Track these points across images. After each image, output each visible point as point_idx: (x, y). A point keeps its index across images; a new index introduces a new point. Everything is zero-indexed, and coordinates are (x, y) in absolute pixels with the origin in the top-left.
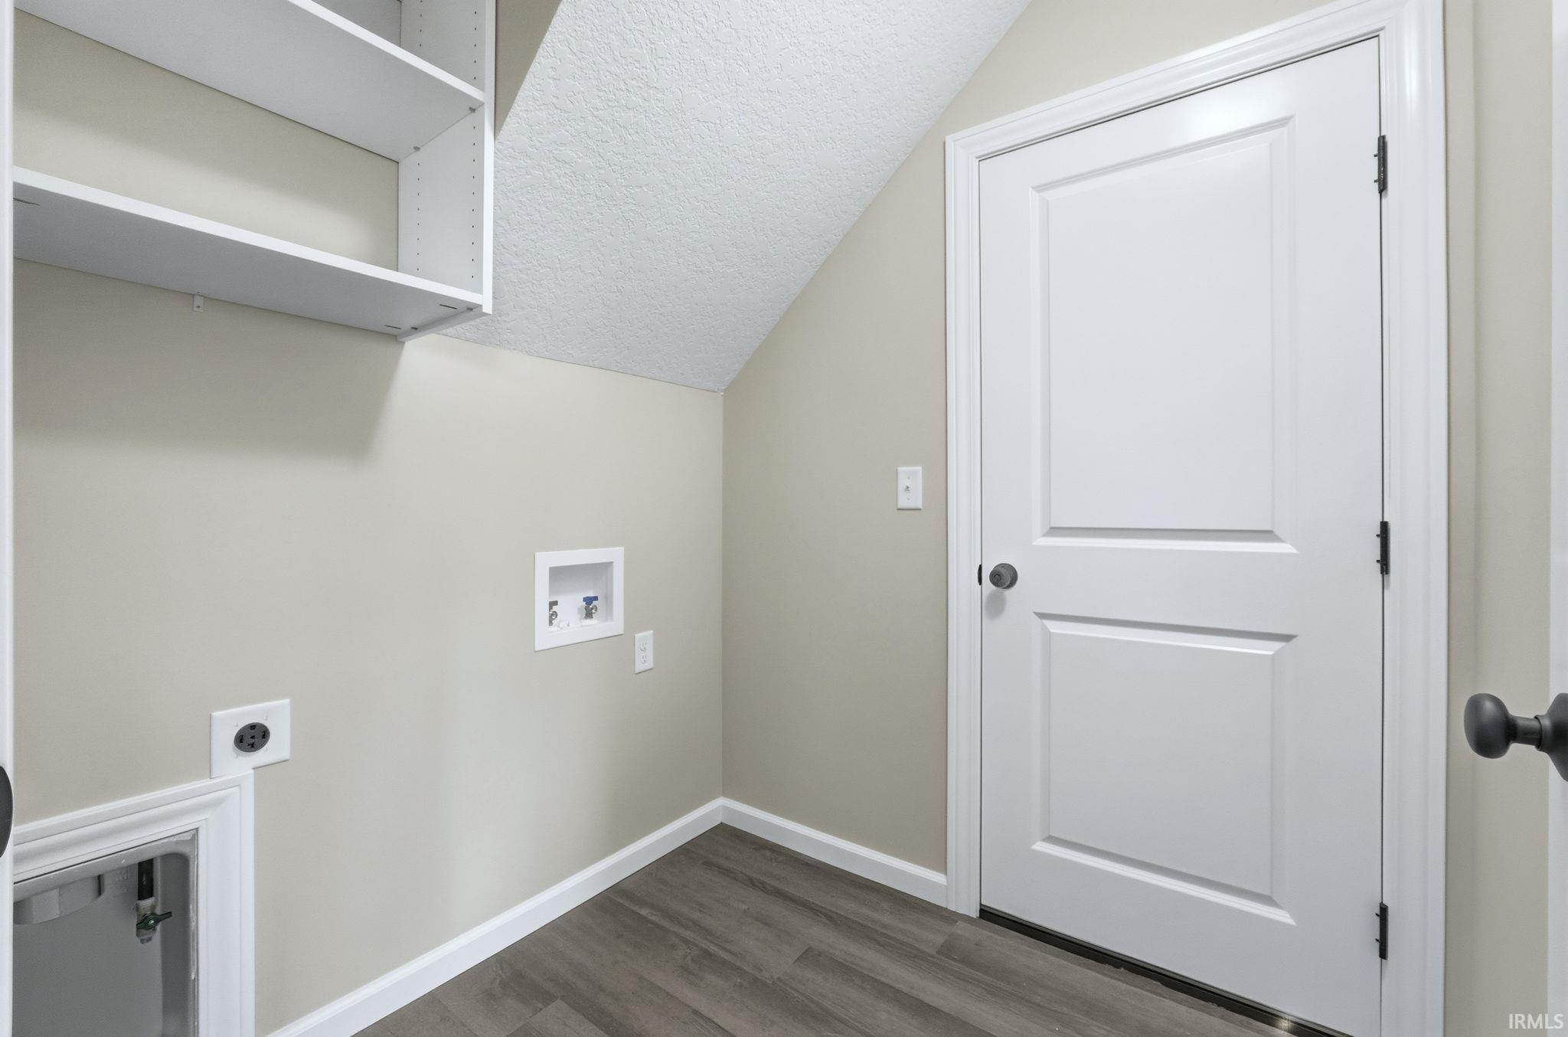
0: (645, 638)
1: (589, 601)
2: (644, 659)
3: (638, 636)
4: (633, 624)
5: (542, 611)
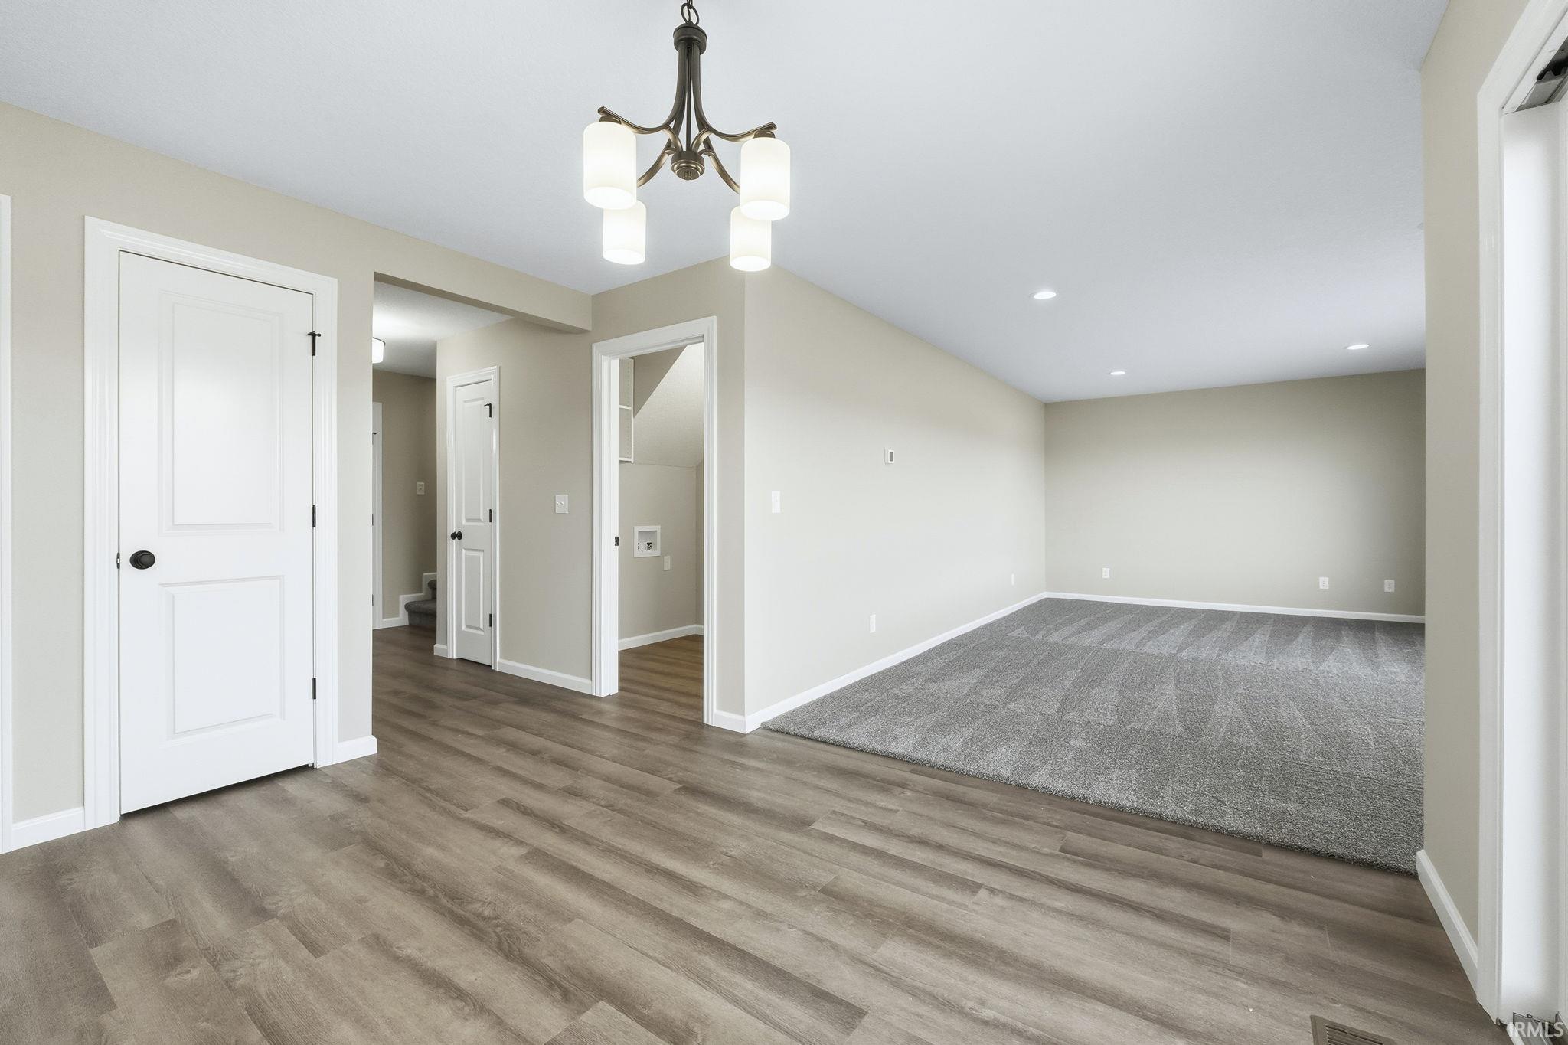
0: (667, 558)
1: (649, 544)
2: (667, 566)
3: (665, 557)
4: (664, 553)
5: (636, 546)
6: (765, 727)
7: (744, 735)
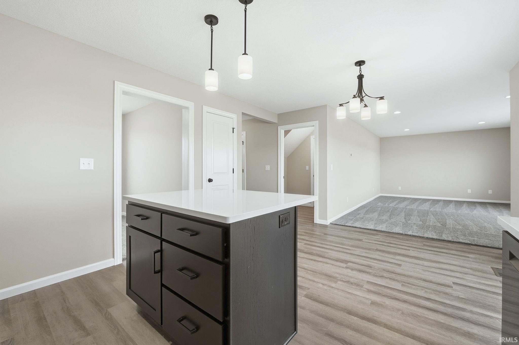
6: (331, 223)
7: (327, 225)
